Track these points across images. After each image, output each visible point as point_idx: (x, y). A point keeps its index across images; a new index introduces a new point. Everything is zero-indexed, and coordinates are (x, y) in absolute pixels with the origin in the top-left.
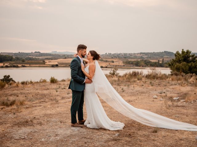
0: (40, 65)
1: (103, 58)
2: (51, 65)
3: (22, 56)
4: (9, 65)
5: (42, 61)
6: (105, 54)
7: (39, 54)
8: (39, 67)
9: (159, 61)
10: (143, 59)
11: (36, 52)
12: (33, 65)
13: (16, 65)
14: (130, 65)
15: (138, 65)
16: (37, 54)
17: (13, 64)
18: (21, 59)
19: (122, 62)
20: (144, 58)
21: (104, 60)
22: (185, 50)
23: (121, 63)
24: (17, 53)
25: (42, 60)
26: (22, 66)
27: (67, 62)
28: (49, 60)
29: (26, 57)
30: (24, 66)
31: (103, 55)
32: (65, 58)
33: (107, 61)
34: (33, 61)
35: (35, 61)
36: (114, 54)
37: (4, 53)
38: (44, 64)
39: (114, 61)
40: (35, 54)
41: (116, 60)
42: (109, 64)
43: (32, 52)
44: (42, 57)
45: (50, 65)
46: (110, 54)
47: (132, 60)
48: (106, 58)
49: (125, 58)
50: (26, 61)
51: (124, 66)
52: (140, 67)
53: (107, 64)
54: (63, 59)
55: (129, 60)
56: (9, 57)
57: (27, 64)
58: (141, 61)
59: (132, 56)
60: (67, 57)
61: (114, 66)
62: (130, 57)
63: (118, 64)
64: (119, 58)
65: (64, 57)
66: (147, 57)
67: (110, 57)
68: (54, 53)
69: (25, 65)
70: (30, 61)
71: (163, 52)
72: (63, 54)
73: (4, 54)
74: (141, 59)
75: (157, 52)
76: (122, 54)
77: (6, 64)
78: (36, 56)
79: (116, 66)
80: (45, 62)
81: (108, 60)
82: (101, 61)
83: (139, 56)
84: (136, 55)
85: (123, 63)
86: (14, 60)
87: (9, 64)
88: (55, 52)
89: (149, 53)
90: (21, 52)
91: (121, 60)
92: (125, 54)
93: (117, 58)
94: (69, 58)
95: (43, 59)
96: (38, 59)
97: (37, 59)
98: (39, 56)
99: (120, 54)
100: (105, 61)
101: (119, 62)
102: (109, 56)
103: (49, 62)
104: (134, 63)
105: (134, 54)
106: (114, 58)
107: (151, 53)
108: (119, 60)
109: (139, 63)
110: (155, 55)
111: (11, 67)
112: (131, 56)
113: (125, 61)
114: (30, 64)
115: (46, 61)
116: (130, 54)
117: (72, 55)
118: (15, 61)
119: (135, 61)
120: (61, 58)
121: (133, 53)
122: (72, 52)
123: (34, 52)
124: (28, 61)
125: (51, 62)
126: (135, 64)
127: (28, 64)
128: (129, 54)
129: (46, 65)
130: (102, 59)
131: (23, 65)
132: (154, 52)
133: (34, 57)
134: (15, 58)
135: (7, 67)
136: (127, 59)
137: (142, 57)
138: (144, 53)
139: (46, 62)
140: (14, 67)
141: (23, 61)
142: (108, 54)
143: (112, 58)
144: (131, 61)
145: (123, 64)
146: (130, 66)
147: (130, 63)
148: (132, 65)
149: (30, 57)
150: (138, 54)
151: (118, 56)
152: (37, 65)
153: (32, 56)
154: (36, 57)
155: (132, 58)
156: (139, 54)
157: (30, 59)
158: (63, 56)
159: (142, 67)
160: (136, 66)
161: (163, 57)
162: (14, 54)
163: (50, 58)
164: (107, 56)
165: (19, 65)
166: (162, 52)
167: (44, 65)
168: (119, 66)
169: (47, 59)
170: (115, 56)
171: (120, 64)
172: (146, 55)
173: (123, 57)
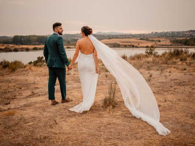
1: (149, 37)
3: (68, 37)
6: (151, 33)
10: (192, 37)
15: (187, 43)
18: (66, 40)
20: (194, 36)
21: (150, 39)
23: (168, 42)
26: (67, 47)
27: (111, 42)
29: (71, 39)
31: (149, 34)
32: (110, 38)
33: (153, 41)
36: (161, 33)
39: (161, 40)
40: (80, 35)
41: (163, 40)
42: (155, 43)
43: (77, 34)
46: (157, 33)
47: (180, 39)
48: (152, 38)
49: (173, 36)
50: (71, 43)
51: (171, 45)
52: (189, 45)
53: (153, 43)
54: (108, 39)
55: (177, 39)
59: (181, 34)
60: (111, 37)
61: (160, 46)
63: (165, 43)
64: (166, 37)
65: (109, 38)
67: (156, 36)
68: (98, 34)
72: (108, 34)
74: (190, 38)
76: (169, 32)
79: (162, 45)
81: (154, 39)
82: (147, 40)
83: (188, 34)
84: (185, 33)
85: (170, 42)
88: (100, 32)
90: (66, 34)
91: (168, 39)
92: (173, 33)
93: (163, 37)
94: (113, 38)
99: (167, 33)
100: (151, 41)
102: (156, 35)
105: (183, 32)
106: (161, 37)
108: (166, 39)
112: (179, 34)
113: (173, 40)
117: (117, 35)
119: (184, 40)
120: (106, 39)
121: (181, 31)
122: (116, 33)
124: (74, 43)
126: (184, 43)
127: (73, 45)
128: (178, 32)
130: (148, 39)
131: (68, 46)
136: (175, 37)
137: (191, 35)
138: (194, 31)
141: (69, 42)
142: (154, 33)
143: (159, 37)
146: (179, 45)
147: (178, 42)
149: (75, 38)
150: (187, 32)
151: (165, 35)
153: (78, 37)
155: (180, 37)
156: (188, 32)
158: (108, 36)
159: (191, 46)
160: (184, 45)
164: (154, 35)
168: (166, 45)
170: (162, 35)
173: (170, 36)
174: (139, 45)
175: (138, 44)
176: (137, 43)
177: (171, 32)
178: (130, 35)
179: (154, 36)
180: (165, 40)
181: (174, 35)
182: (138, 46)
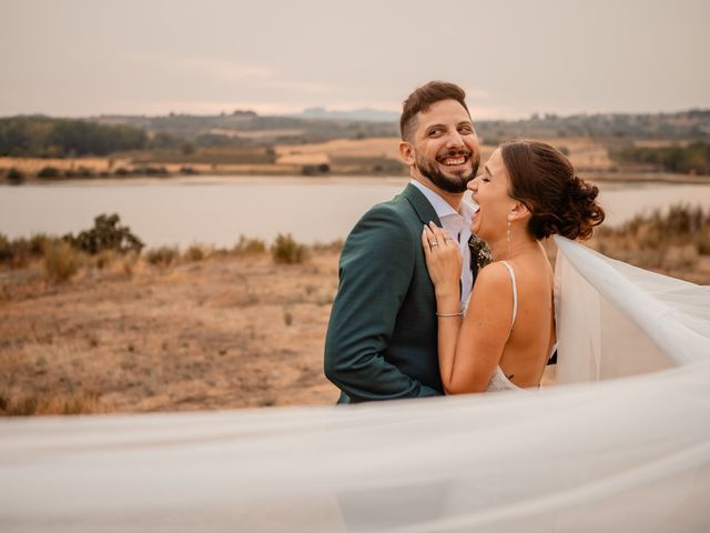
0: (255, 167)
2: (300, 168)
3: (185, 127)
4: (130, 168)
5: (264, 151)
6: (528, 118)
7: (249, 118)
8: (252, 173)
11: (238, 113)
12: (228, 167)
13: (157, 166)
14: (639, 167)
15: (678, 164)
16: (243, 119)
17: (146, 162)
18: (179, 141)
19: (606, 151)
20: (704, 134)
23: (599, 158)
24: (162, 115)
25: (263, 145)
26: (182, 170)
27: (367, 154)
28: (292, 144)
29: (197, 134)
30: (188, 172)
32: (360, 137)
34: (227, 151)
35: (237, 151)
36: (573, 118)
37: (113, 117)
38: (272, 162)
39: (570, 147)
40: (237, 119)
41: (580, 146)
43: (223, 114)
44: (264, 133)
45: (295, 166)
46: (555, 117)
47: (649, 145)
49: (619, 134)
50: (200, 151)
51: (613, 170)
52: (687, 173)
54: (351, 138)
55: (638, 145)
56: (133, 133)
57: (201, 163)
58: (691, 147)
59: (652, 124)
60: (366, 132)
62: (644, 129)
63: (587, 162)
64: (591, 135)
65: (355, 133)
67: (550, 132)
68: (311, 116)
69: (195, 167)
70: (214, 151)
72: (350, 118)
73: (113, 123)
74: (693, 141)
76: (605, 116)
77: (120, 164)
78: (240, 129)
80: (274, 152)
83: (682, 124)
84: (671, 121)
85: (611, 155)
86: (151, 147)
88: (317, 109)
91: (600, 146)
92: (621, 120)
93: (581, 135)
94: (373, 136)
95: (268, 141)
96: (249, 140)
97: (242, 141)
98: (252, 129)
99: (595, 118)
101: (590, 153)
102: (549, 127)
103: (293, 153)
104: (661, 156)
105: (662, 116)
106: (569, 136)
108: (593, 146)
109: (684, 158)
111: (137, 173)
112: (646, 124)
113: (620, 149)
114: (214, 161)
115: (279, 150)
116: (644, 120)
118: (156, 150)
119: (667, 149)
120: (343, 137)
123: (232, 112)
124: (209, 151)
125: (299, 153)
126: (665, 163)
127: (206, 163)
128: (639, 118)
129: (280, 165)
131: (188, 166)
133: (231, 134)
134: (157, 137)
135: (122, 174)
136: (628, 138)
137: (695, 132)
138: (707, 113)
139: (280, 156)
140: (151, 173)
141: (188, 150)
142: (542, 117)
143: (562, 135)
144: (645, 149)
145: (607, 163)
146: (643, 172)
147: (643, 156)
148: (650, 167)
149: (213, 131)
150: (678, 116)
151: (589, 128)
152: (243, 167)
153: (224, 128)
154: (239, 135)
155: (650, 136)
156: (683, 118)
157: (216, 142)
158: (350, 128)
159: (697, 174)
160: (667, 173)
162: (151, 120)
163: (296, 137)
164: (542, 125)
165: (172, 168)
167: (271, 168)
168: (590, 171)
169: (285, 140)
170: (574, 128)
171: (598, 163)
173: (608, 132)
177: (612, 115)
179: (541, 132)
180: (589, 149)
181: (624, 130)
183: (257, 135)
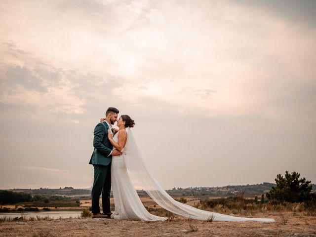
0: (72, 208)
2: (89, 208)
3: (46, 193)
4: (24, 208)
5: (75, 202)
6: (172, 189)
7: (70, 190)
8: (71, 210)
9: (256, 198)
10: (231, 196)
11: (66, 188)
12: (61, 208)
13: (34, 208)
16: (68, 190)
17: (30, 206)
18: (43, 198)
19: (199, 201)
20: (233, 194)
22: (290, 173)
24: (37, 189)
25: (74, 200)
26: (44, 209)
28: (86, 199)
29: (50, 196)
30: (46, 210)
31: (169, 190)
34: (61, 202)
35: (65, 202)
36: (187, 189)
37: (18, 189)
38: (78, 206)
39: (187, 199)
40: (66, 190)
41: (190, 199)
43: (60, 188)
44: (76, 196)
45: (87, 207)
46: (181, 189)
47: (214, 198)
48: (174, 196)
49: (204, 195)
50: (51, 202)
55: (210, 198)
56: (26, 195)
57: (51, 207)
58: (228, 198)
59: (215, 191)
62: (212, 193)
64: (194, 195)
66: (237, 193)
67: (180, 194)
69: (49, 208)
70: (56, 202)
71: (263, 183)
73: (19, 192)
75: (253, 184)
76: (198, 188)
77: (19, 207)
78: (67, 194)
80: (79, 202)
81: (177, 198)
83: (225, 191)
84: (221, 190)
86: (32, 201)
87: (24, 206)
89: (240, 186)
90: (43, 188)
91: (197, 199)
92: (204, 189)
93: (191, 195)
95: (77, 198)
96: (70, 198)
97: (67, 198)
98: (71, 194)
99: (195, 189)
101: (194, 201)
102: (179, 192)
103: (86, 203)
105: (218, 188)
106: (186, 196)
107: (244, 186)
108: (195, 199)
109: (226, 202)
110: (250, 189)
111: (26, 210)
112: (213, 191)
113: (204, 200)
114: (56, 206)
115: (81, 202)
116: (212, 189)
118: (34, 202)
123: (64, 188)
124: (54, 202)
125: (88, 203)
127: (53, 207)
128: (210, 188)
129: (81, 207)
131: (46, 207)
132: (248, 185)
133: (63, 196)
134: (34, 197)
135: (20, 210)
136: (207, 196)
137: (229, 193)
138: (233, 187)
139: (81, 204)
140: (32, 210)
141: (46, 201)
142: (177, 189)
143: (184, 195)
149: (56, 195)
150: (223, 188)
151: (193, 193)
152: (67, 208)
153: (60, 194)
154: (66, 196)
155: (214, 195)
156: (225, 189)
157: (58, 199)
161: (262, 191)
162: (33, 190)
163: (87, 197)
164: (176, 192)
165: (39, 208)
166: (261, 184)
167: (77, 208)
169: (83, 198)
170: (188, 193)
172: (236, 190)
173: (200, 194)
174: (155, 206)
175: (153, 206)
176: (151, 204)
177: (201, 188)
178: (141, 193)
179: (177, 194)
180: (193, 200)
181: (205, 193)
182: (154, 208)
183: (73, 196)
